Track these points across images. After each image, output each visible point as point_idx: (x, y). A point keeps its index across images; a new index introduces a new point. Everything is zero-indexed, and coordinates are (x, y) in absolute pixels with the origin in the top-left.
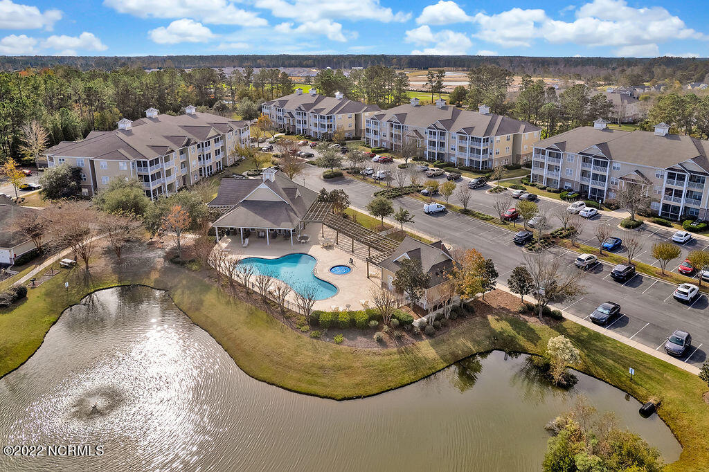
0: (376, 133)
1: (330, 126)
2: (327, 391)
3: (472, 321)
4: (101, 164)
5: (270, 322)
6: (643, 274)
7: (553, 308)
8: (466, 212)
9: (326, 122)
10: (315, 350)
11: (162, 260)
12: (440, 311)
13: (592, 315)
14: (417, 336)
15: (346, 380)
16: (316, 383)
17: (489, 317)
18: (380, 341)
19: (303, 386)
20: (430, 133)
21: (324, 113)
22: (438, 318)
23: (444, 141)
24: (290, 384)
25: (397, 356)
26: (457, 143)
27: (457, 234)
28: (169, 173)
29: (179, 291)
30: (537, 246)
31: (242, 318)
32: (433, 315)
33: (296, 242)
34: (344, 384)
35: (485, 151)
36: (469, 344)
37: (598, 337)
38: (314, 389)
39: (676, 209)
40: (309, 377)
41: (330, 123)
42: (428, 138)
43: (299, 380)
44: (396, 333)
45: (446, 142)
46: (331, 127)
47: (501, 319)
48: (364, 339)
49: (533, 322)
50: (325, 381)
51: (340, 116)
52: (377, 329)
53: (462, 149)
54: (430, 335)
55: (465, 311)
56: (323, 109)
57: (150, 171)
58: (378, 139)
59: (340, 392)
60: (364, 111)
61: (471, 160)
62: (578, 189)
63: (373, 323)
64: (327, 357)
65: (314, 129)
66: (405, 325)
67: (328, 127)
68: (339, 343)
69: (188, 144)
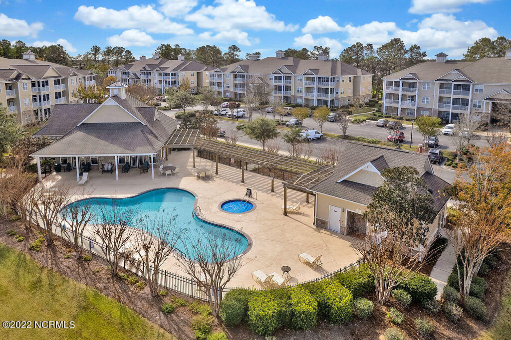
0: (219, 84)
9: (170, 79)
20: (276, 78)
21: (168, 71)
23: (289, 85)
26: (303, 85)
33: (158, 175)
35: (332, 91)
41: (174, 80)
42: (273, 83)
45: (292, 85)
46: (175, 83)
51: (183, 73)
56: (167, 68)
58: (222, 90)
60: (205, 70)
61: (318, 99)
65: (159, 86)
67: (172, 84)
69: (17, 78)
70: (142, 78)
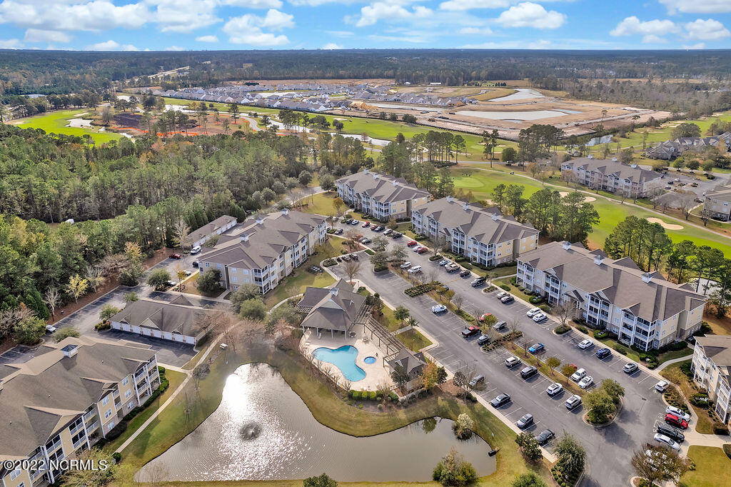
1: (387, 211)
2: (352, 432)
3: (430, 400)
4: (232, 270)
5: (329, 394)
6: (541, 374)
7: (474, 394)
8: (459, 313)
10: (349, 411)
11: (273, 346)
12: (414, 393)
13: (492, 401)
14: (399, 407)
15: (361, 428)
16: (348, 428)
17: (439, 398)
18: (380, 408)
19: (342, 430)
20: (455, 233)
21: (382, 201)
22: (412, 398)
23: (463, 241)
24: (336, 427)
25: (386, 417)
26: (471, 244)
27: (446, 333)
28: (273, 274)
29: (284, 369)
30: (490, 347)
31: (316, 390)
32: (410, 395)
33: (348, 336)
34: (360, 429)
35: (490, 254)
36: (424, 413)
37: (488, 414)
38: (346, 431)
39: (595, 320)
40: (345, 425)
41: (386, 209)
42: (453, 236)
43: (341, 426)
44: (389, 405)
45: (465, 242)
47: (445, 400)
48: (373, 407)
49: (460, 402)
50: (351, 427)
51: (394, 203)
52: (380, 402)
53: (475, 251)
54: (406, 407)
55: (428, 393)
56: (382, 196)
57: (262, 275)
58: (420, 227)
59: (358, 433)
60: (415, 198)
61: (480, 259)
62: (543, 295)
63: (378, 398)
64: (354, 416)
65: (375, 212)
66: (394, 400)
67: (385, 212)
68: (361, 408)
69: (284, 251)
70: (363, 199)
